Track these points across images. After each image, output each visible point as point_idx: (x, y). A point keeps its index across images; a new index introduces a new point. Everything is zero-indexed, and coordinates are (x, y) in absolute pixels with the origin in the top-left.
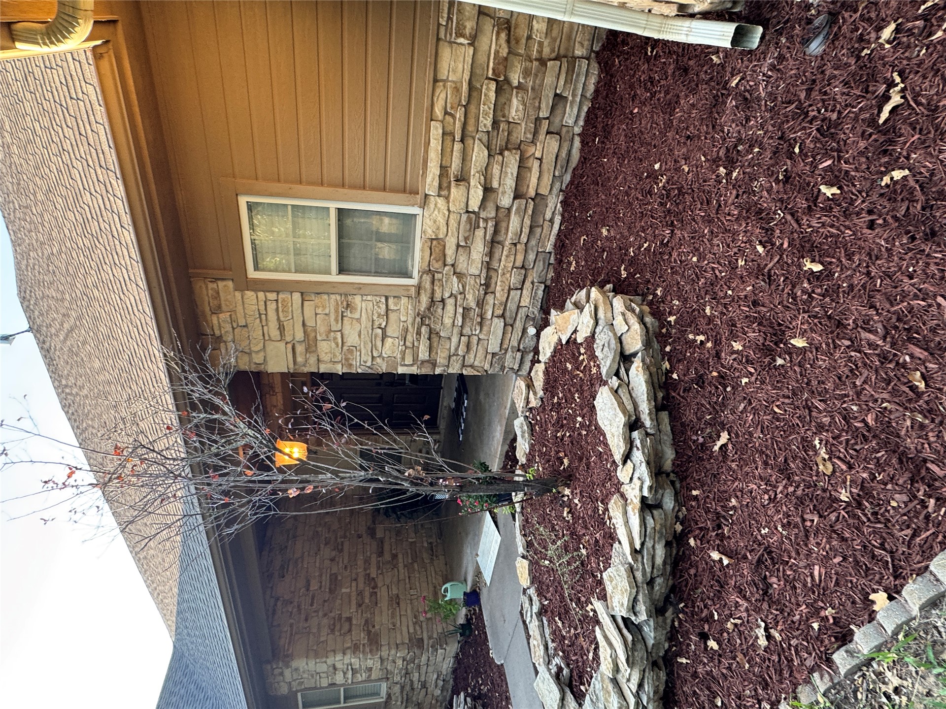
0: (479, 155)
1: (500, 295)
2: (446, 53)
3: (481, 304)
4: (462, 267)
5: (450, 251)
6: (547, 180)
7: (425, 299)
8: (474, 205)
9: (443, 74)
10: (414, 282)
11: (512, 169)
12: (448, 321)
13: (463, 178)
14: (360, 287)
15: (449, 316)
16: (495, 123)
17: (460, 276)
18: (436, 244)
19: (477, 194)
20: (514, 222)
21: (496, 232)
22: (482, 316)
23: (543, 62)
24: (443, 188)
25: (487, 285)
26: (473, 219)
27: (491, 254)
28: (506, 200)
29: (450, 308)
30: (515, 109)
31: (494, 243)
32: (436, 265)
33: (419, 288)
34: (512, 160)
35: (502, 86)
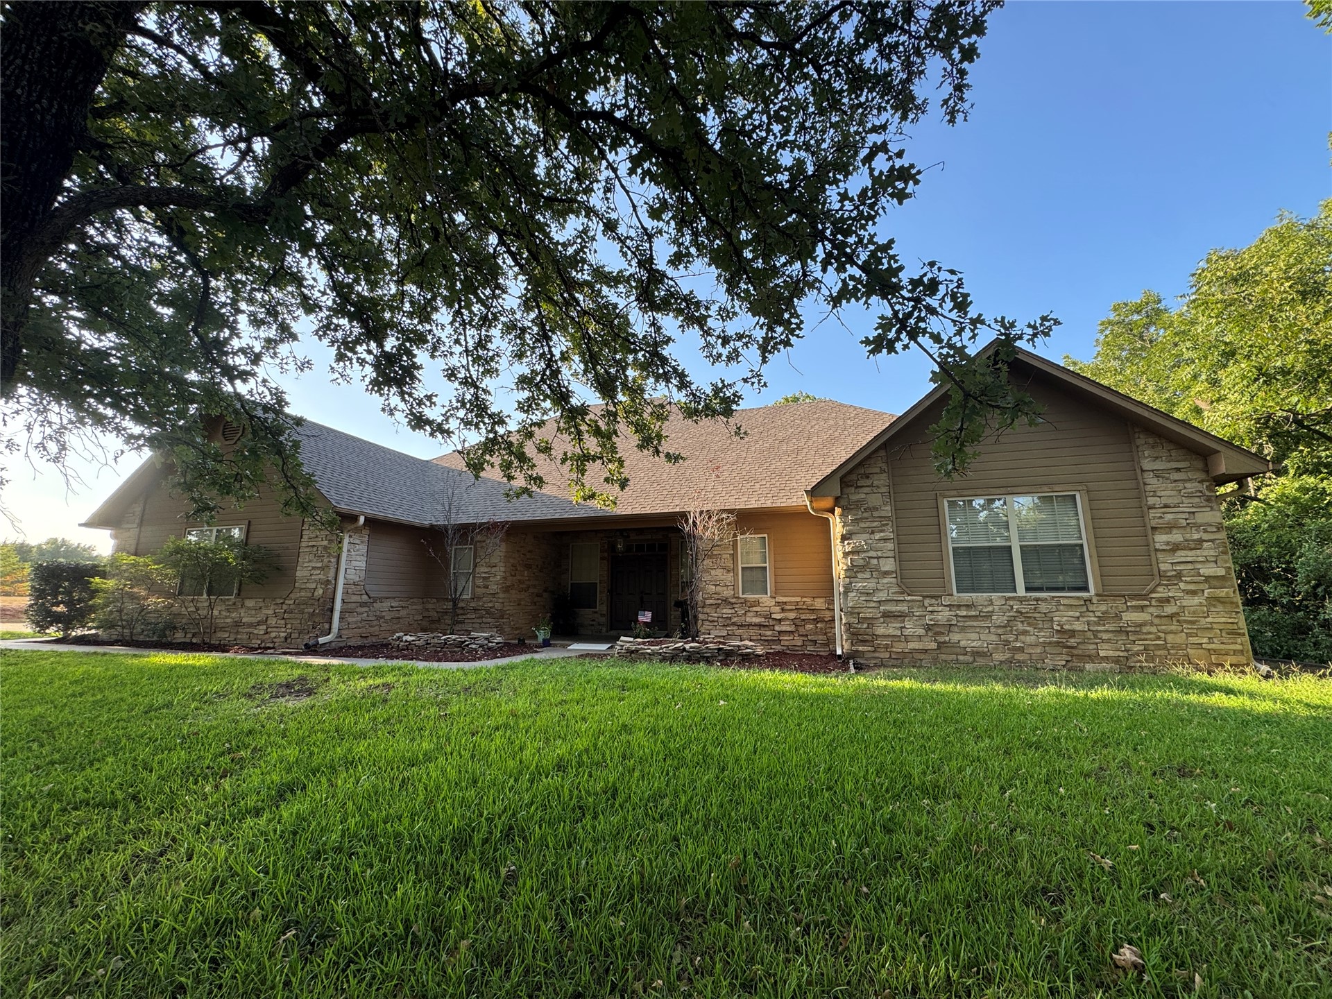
0: (792, 615)
1: (737, 632)
2: (822, 600)
3: (734, 624)
4: (749, 614)
5: (754, 609)
6: (787, 643)
7: (734, 600)
8: (773, 616)
9: (816, 600)
10: (741, 596)
11: (789, 629)
12: (724, 611)
13: (783, 610)
14: (737, 575)
15: (727, 611)
16: (804, 620)
17: (745, 614)
18: (757, 603)
19: (778, 616)
20: (769, 633)
21: (764, 626)
22: (728, 625)
23: (826, 634)
24: (778, 604)
25: (742, 626)
26: (768, 616)
27: (755, 625)
28: (777, 628)
29: (730, 611)
30: (810, 627)
31: (760, 626)
32: (748, 604)
33: (738, 598)
34: (792, 628)
35: (816, 621)
